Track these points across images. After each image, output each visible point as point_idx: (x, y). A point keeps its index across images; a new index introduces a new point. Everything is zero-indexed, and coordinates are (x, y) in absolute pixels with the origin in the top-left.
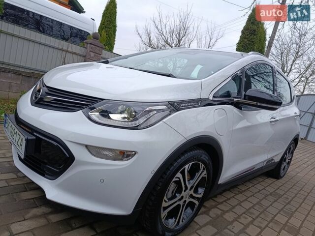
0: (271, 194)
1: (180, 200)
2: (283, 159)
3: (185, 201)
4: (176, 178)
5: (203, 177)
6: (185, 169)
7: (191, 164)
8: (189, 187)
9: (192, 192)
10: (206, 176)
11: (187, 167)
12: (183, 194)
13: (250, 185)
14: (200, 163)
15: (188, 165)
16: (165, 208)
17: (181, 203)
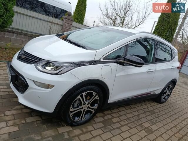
0: (149, 112)
1: (81, 108)
2: (163, 92)
3: (85, 110)
4: (77, 98)
5: (96, 99)
6: (83, 94)
7: (87, 92)
8: (87, 103)
9: (89, 105)
10: (98, 98)
11: (84, 94)
12: (83, 106)
13: (138, 105)
14: (93, 92)
15: (85, 93)
16: (72, 112)
17: (82, 110)
